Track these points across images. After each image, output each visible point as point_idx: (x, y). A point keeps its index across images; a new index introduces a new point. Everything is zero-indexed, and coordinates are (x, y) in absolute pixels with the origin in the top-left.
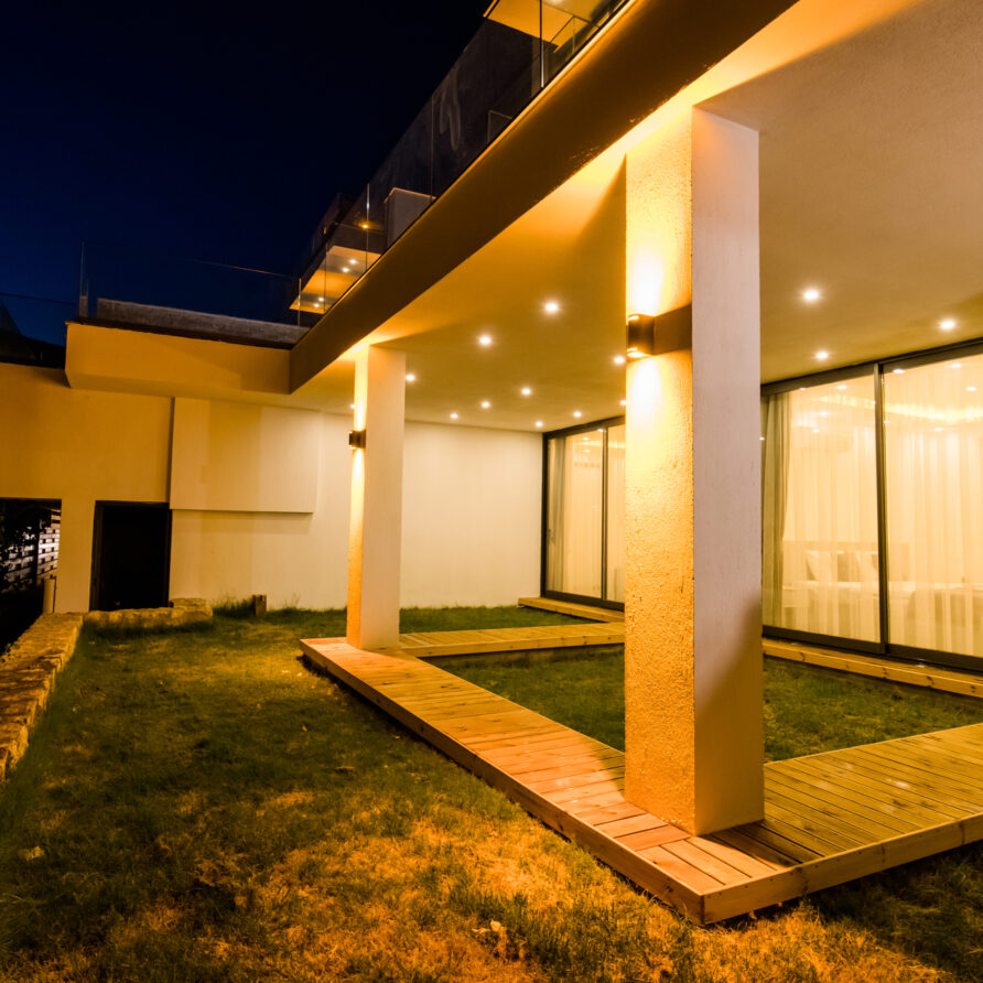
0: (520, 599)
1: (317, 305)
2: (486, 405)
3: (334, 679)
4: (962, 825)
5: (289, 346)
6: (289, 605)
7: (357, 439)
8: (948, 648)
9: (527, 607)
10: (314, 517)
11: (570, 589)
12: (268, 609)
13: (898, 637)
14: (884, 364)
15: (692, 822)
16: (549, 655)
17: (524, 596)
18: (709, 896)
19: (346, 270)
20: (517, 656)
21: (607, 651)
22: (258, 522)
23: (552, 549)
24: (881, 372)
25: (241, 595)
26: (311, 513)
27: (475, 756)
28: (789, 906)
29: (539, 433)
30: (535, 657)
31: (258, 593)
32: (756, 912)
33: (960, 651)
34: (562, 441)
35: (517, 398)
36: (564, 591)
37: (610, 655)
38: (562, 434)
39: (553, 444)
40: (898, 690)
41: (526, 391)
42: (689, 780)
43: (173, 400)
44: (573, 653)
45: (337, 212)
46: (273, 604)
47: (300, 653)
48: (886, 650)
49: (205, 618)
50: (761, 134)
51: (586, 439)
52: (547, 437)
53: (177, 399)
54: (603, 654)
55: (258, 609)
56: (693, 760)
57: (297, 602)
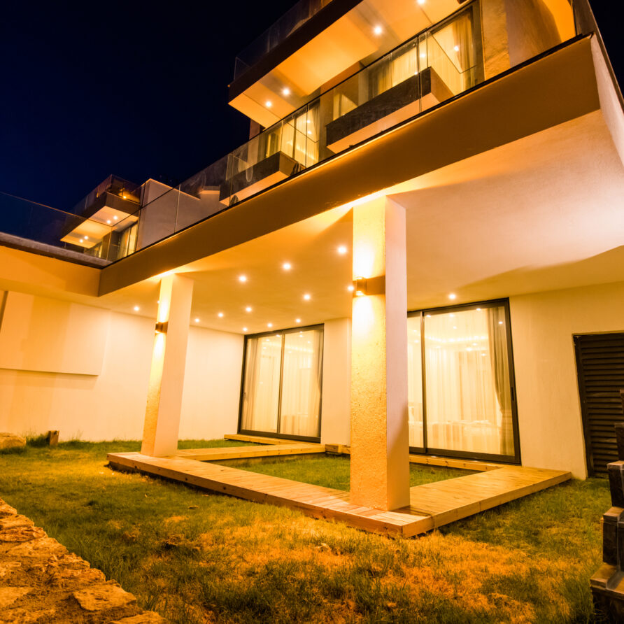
0: (225, 435)
1: (81, 241)
2: (221, 315)
3: (143, 473)
4: (480, 503)
5: (101, 268)
6: (75, 439)
7: (162, 327)
8: (452, 448)
9: (230, 440)
10: (99, 379)
11: (256, 428)
12: (59, 441)
13: (430, 445)
14: (424, 312)
15: (385, 505)
16: (260, 460)
17: (227, 433)
18: (404, 526)
19: (109, 222)
20: (243, 461)
21: (289, 459)
22: (58, 380)
23: (246, 404)
24: (423, 315)
25: (40, 431)
26: (97, 376)
27: (266, 494)
28: (430, 532)
29: (242, 335)
30: (252, 462)
31: (53, 429)
32: (418, 535)
33: (457, 449)
34: (255, 340)
35: (244, 313)
36: (253, 429)
37: (291, 461)
38: (255, 336)
39: (250, 341)
40: (432, 469)
41: (249, 309)
42: (384, 486)
43: (6, 293)
44: (272, 460)
45: (109, 186)
46: (64, 437)
47: (107, 463)
48: (426, 451)
49: (20, 445)
50: (407, 210)
51: (268, 340)
52: (247, 337)
53: (10, 293)
54: (288, 461)
55: (52, 441)
56: (386, 476)
57: (80, 436)
